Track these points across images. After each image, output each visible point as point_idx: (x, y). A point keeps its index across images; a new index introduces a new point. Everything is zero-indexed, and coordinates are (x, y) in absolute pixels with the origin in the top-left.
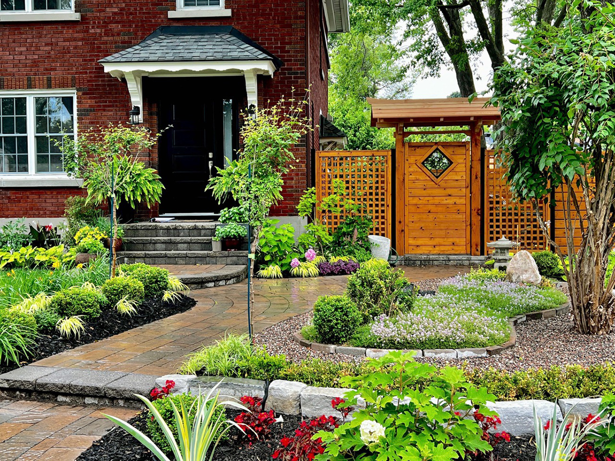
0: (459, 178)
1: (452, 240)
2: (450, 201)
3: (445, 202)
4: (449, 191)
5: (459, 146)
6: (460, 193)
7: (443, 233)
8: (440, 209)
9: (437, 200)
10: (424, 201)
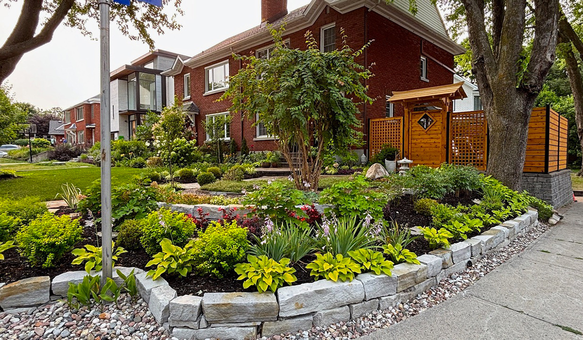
0: (437, 129)
1: (432, 161)
2: (433, 141)
3: (429, 142)
4: (431, 136)
5: (437, 112)
6: (437, 137)
7: (428, 158)
8: (427, 145)
9: (425, 141)
10: (419, 141)
